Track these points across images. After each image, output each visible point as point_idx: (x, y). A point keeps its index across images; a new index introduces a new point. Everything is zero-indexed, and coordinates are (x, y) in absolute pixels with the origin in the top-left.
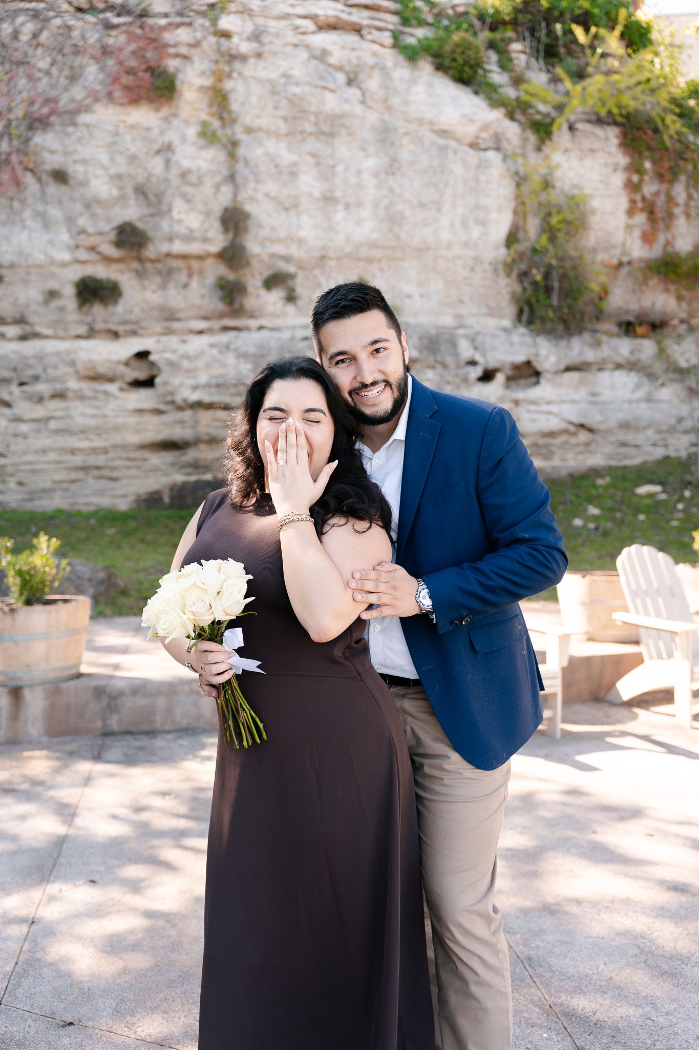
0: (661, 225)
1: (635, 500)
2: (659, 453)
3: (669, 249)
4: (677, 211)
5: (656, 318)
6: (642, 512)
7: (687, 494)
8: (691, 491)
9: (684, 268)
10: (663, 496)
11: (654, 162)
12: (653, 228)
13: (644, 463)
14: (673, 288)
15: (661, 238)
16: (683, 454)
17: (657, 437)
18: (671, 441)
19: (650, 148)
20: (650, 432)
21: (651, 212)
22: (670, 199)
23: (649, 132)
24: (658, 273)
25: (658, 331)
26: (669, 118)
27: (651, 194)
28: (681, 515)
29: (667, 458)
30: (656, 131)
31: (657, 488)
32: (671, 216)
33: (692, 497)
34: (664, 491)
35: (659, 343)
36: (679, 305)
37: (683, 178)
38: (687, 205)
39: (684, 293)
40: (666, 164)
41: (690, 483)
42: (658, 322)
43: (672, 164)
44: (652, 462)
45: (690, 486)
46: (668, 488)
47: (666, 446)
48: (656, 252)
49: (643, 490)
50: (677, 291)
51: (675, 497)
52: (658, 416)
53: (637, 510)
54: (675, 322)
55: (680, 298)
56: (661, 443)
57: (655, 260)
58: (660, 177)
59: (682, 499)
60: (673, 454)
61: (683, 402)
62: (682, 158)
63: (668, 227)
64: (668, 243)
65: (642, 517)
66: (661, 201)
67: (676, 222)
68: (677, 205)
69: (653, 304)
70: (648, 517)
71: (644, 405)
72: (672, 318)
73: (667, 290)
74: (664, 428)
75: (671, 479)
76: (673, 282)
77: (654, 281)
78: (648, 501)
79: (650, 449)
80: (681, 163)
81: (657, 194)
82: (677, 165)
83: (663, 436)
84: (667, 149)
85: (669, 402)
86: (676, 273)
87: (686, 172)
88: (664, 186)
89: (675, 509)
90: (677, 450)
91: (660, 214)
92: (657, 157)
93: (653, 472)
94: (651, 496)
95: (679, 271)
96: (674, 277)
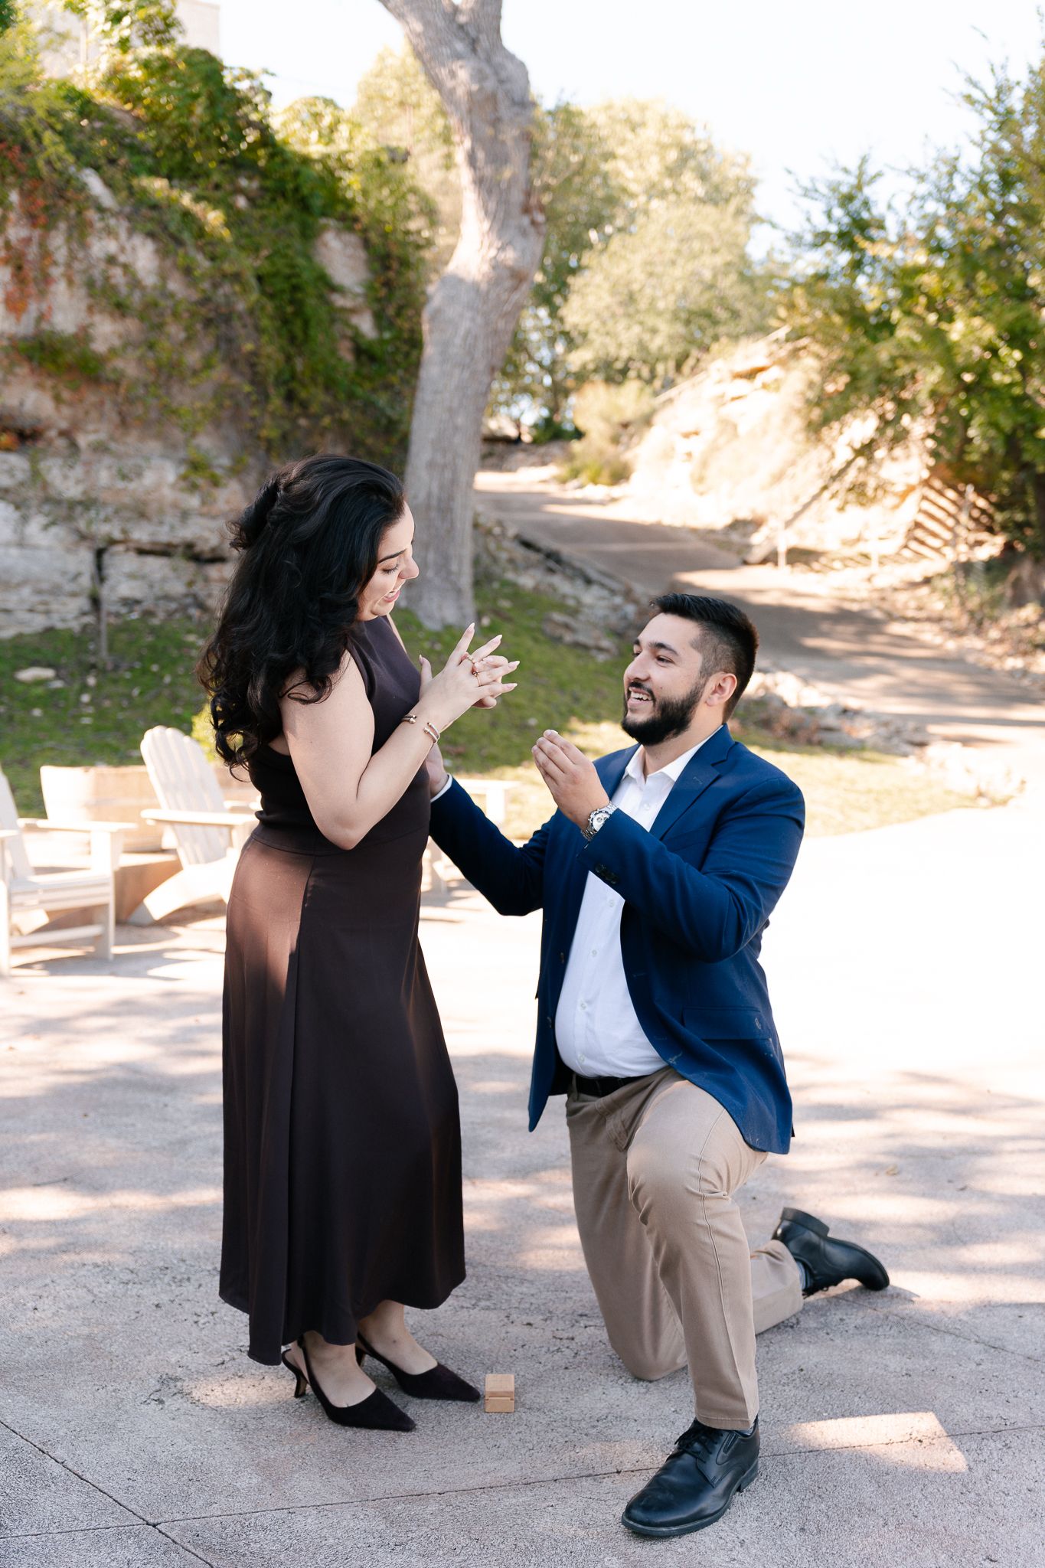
0: (32, 289)
1: (19, 689)
2: (39, 622)
3: (45, 326)
4: (56, 272)
5: (26, 424)
6: (34, 706)
7: (91, 681)
8: (96, 677)
9: (69, 358)
10: (58, 684)
11: (25, 195)
12: (22, 291)
13: (20, 636)
14: (49, 383)
15: (33, 308)
16: (75, 626)
17: (36, 599)
18: (54, 606)
19: (15, 172)
20: (26, 592)
21: (19, 268)
22: (46, 254)
23: (17, 149)
24: (30, 359)
25: (29, 443)
26: (48, 137)
27: (18, 240)
28: (91, 710)
29: (50, 631)
30: (25, 148)
31: (49, 673)
32: (47, 280)
33: (98, 686)
34: (58, 677)
35: (34, 462)
36: (57, 408)
37: (62, 226)
38: (69, 266)
39: (66, 395)
40: (41, 202)
41: (93, 666)
42: (28, 432)
43: (49, 202)
44: (30, 635)
45: (94, 670)
46: (63, 672)
47: (47, 613)
48: (24, 327)
49: (28, 674)
50: (54, 388)
51: (76, 686)
52: (36, 569)
53: (29, 704)
54: (52, 433)
55: (58, 399)
56: (41, 608)
57: (25, 339)
58: (32, 219)
59: (85, 688)
60: (59, 625)
61: (68, 550)
62: (62, 197)
63: (42, 294)
64: (41, 317)
65: (37, 712)
66: (33, 252)
67: (53, 288)
68: (55, 263)
69: (22, 404)
70: (45, 713)
71: (14, 552)
72: (49, 427)
73: (40, 386)
74: (45, 586)
75: (63, 660)
76: (50, 375)
77: (23, 370)
78: (39, 691)
79: (28, 616)
80: (61, 203)
81: (28, 241)
82: (55, 205)
83: (46, 598)
84: (41, 179)
85: (49, 549)
86: (54, 362)
87: (67, 218)
88: (37, 233)
89: (78, 703)
90: (63, 620)
91: (31, 273)
92: (27, 186)
93: (37, 650)
94: (40, 682)
95: (60, 360)
96: (51, 367)
